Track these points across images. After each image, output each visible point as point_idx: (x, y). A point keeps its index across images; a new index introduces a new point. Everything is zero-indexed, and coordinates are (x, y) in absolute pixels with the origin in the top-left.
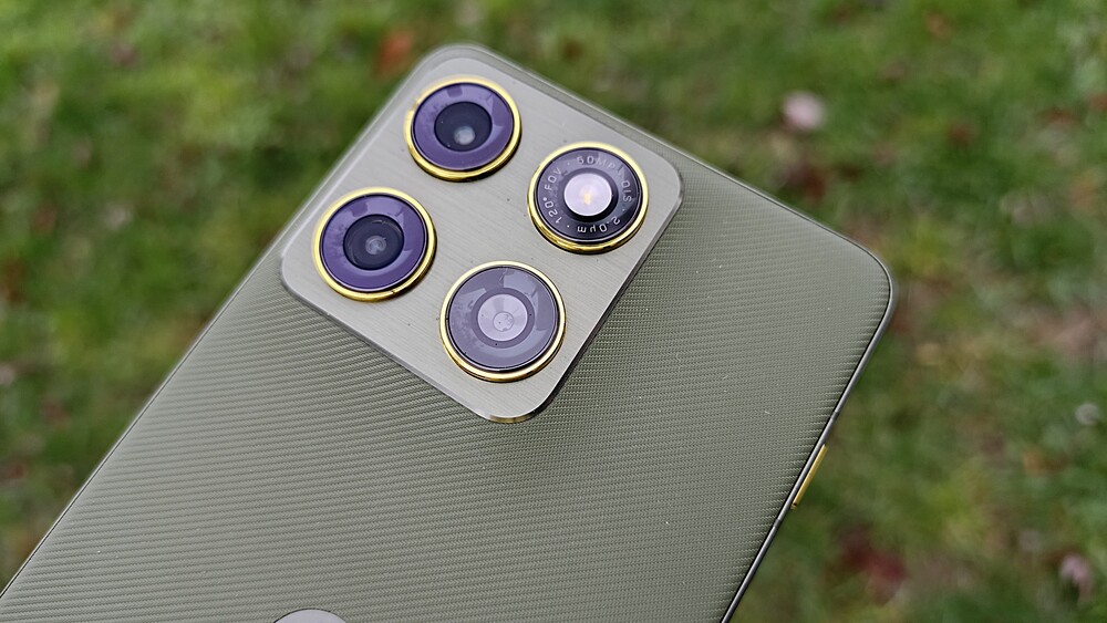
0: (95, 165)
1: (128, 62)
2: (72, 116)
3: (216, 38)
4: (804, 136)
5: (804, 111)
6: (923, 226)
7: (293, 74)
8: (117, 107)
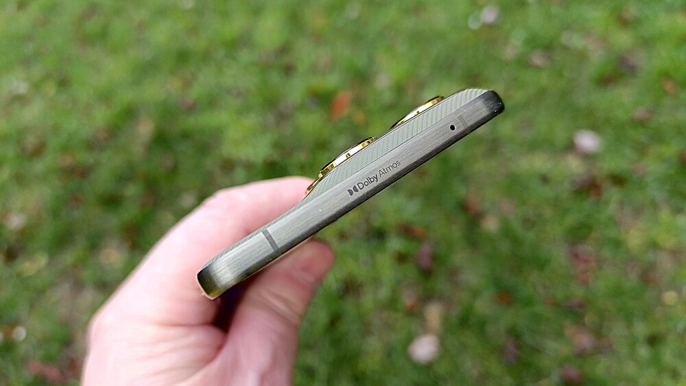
0: (174, 170)
1: (192, 109)
2: (161, 140)
3: (239, 95)
4: (588, 157)
5: (588, 141)
6: (665, 215)
7: (282, 117)
8: (186, 136)
